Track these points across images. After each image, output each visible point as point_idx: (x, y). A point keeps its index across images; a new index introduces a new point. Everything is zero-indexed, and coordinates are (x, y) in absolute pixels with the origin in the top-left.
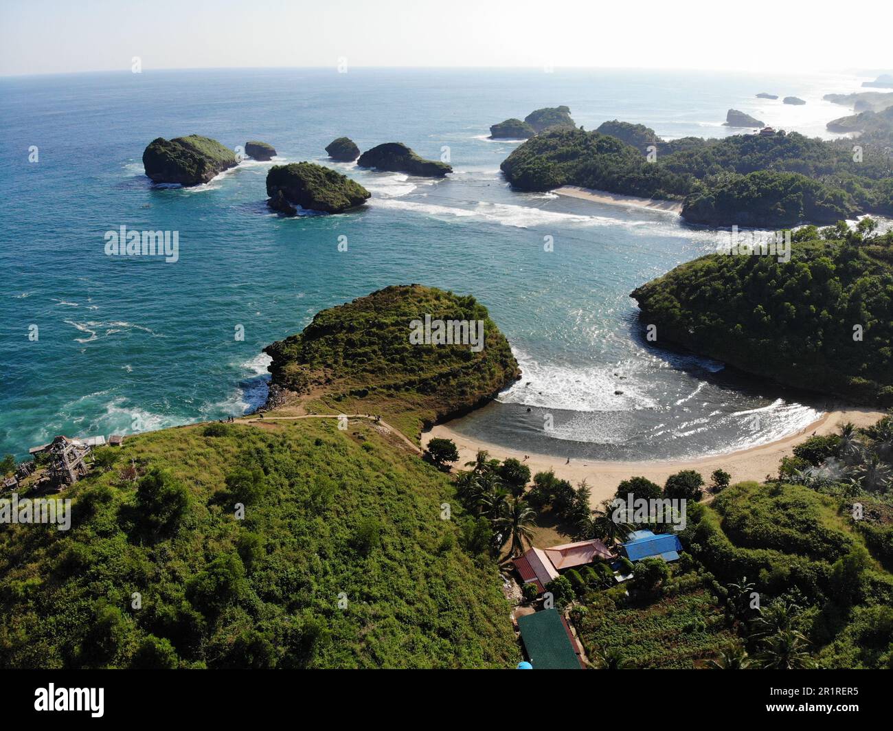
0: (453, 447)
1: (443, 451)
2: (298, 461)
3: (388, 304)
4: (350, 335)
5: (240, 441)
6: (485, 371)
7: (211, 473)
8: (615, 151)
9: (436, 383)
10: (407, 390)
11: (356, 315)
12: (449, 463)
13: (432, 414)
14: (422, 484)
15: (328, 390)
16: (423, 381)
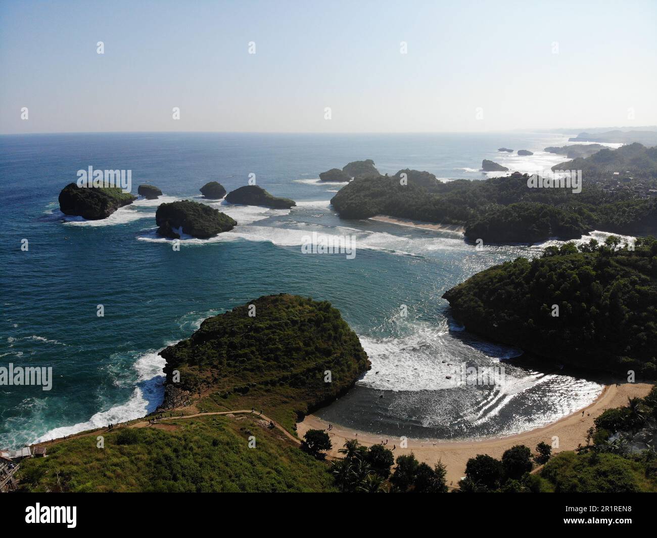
0: (327, 437)
1: (319, 440)
2: (201, 465)
3: (262, 311)
4: (232, 339)
5: (149, 447)
6: (343, 365)
7: (127, 484)
8: (411, 191)
9: (305, 378)
10: (281, 385)
11: (236, 322)
12: (324, 451)
13: (304, 406)
14: (305, 474)
15: (215, 389)
16: (295, 376)
